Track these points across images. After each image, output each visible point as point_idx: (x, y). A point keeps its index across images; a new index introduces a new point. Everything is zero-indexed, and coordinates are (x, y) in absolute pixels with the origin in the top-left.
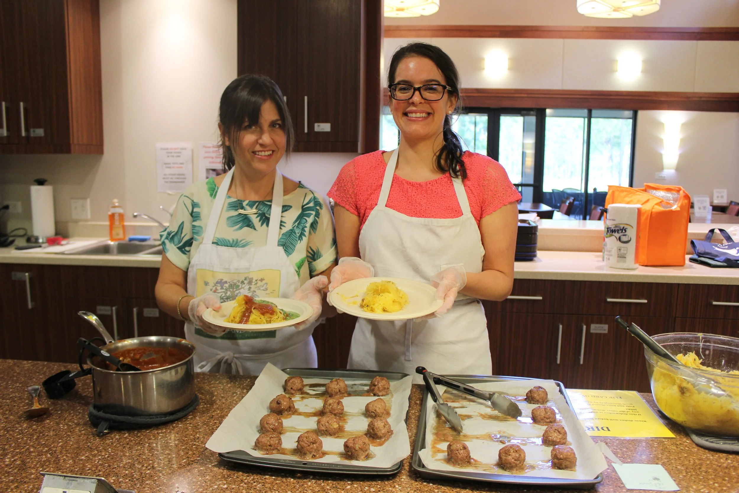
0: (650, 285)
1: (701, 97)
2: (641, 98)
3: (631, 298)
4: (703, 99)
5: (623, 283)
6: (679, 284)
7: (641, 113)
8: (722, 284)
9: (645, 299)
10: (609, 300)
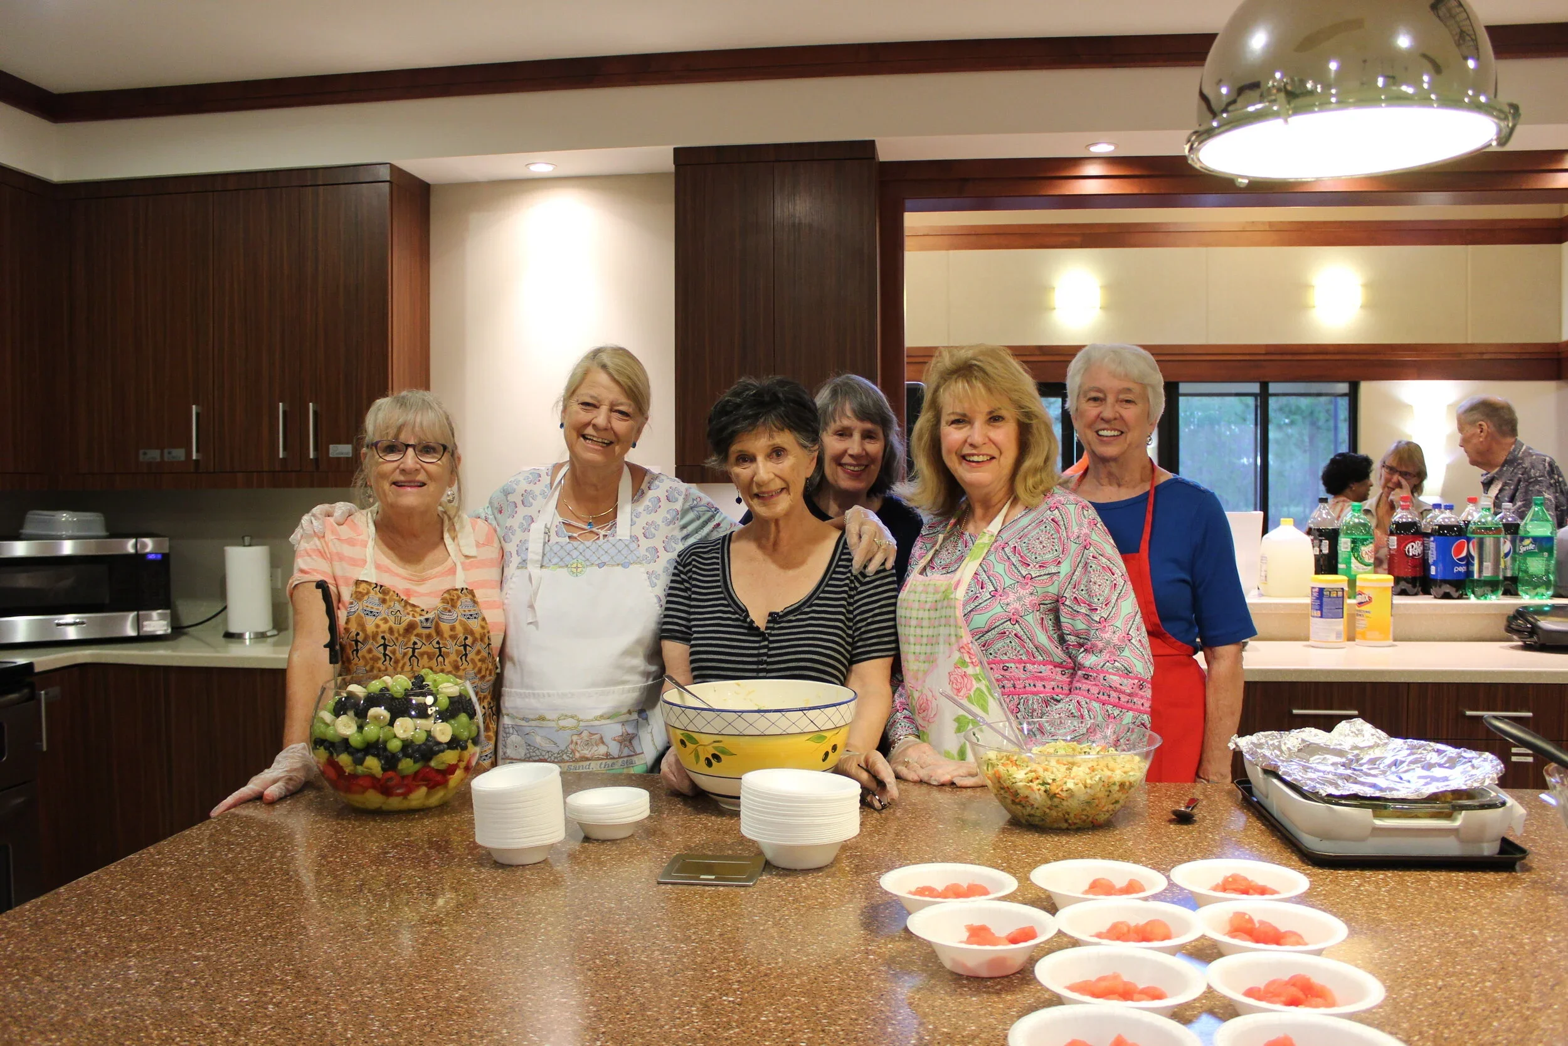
0: (1362, 686)
1: (1482, 353)
2: (1364, 357)
3: (1331, 709)
4: (1485, 357)
5: (1317, 684)
6: (1408, 684)
7: (1365, 387)
8: (1482, 681)
9: (1355, 710)
10: (1295, 712)
